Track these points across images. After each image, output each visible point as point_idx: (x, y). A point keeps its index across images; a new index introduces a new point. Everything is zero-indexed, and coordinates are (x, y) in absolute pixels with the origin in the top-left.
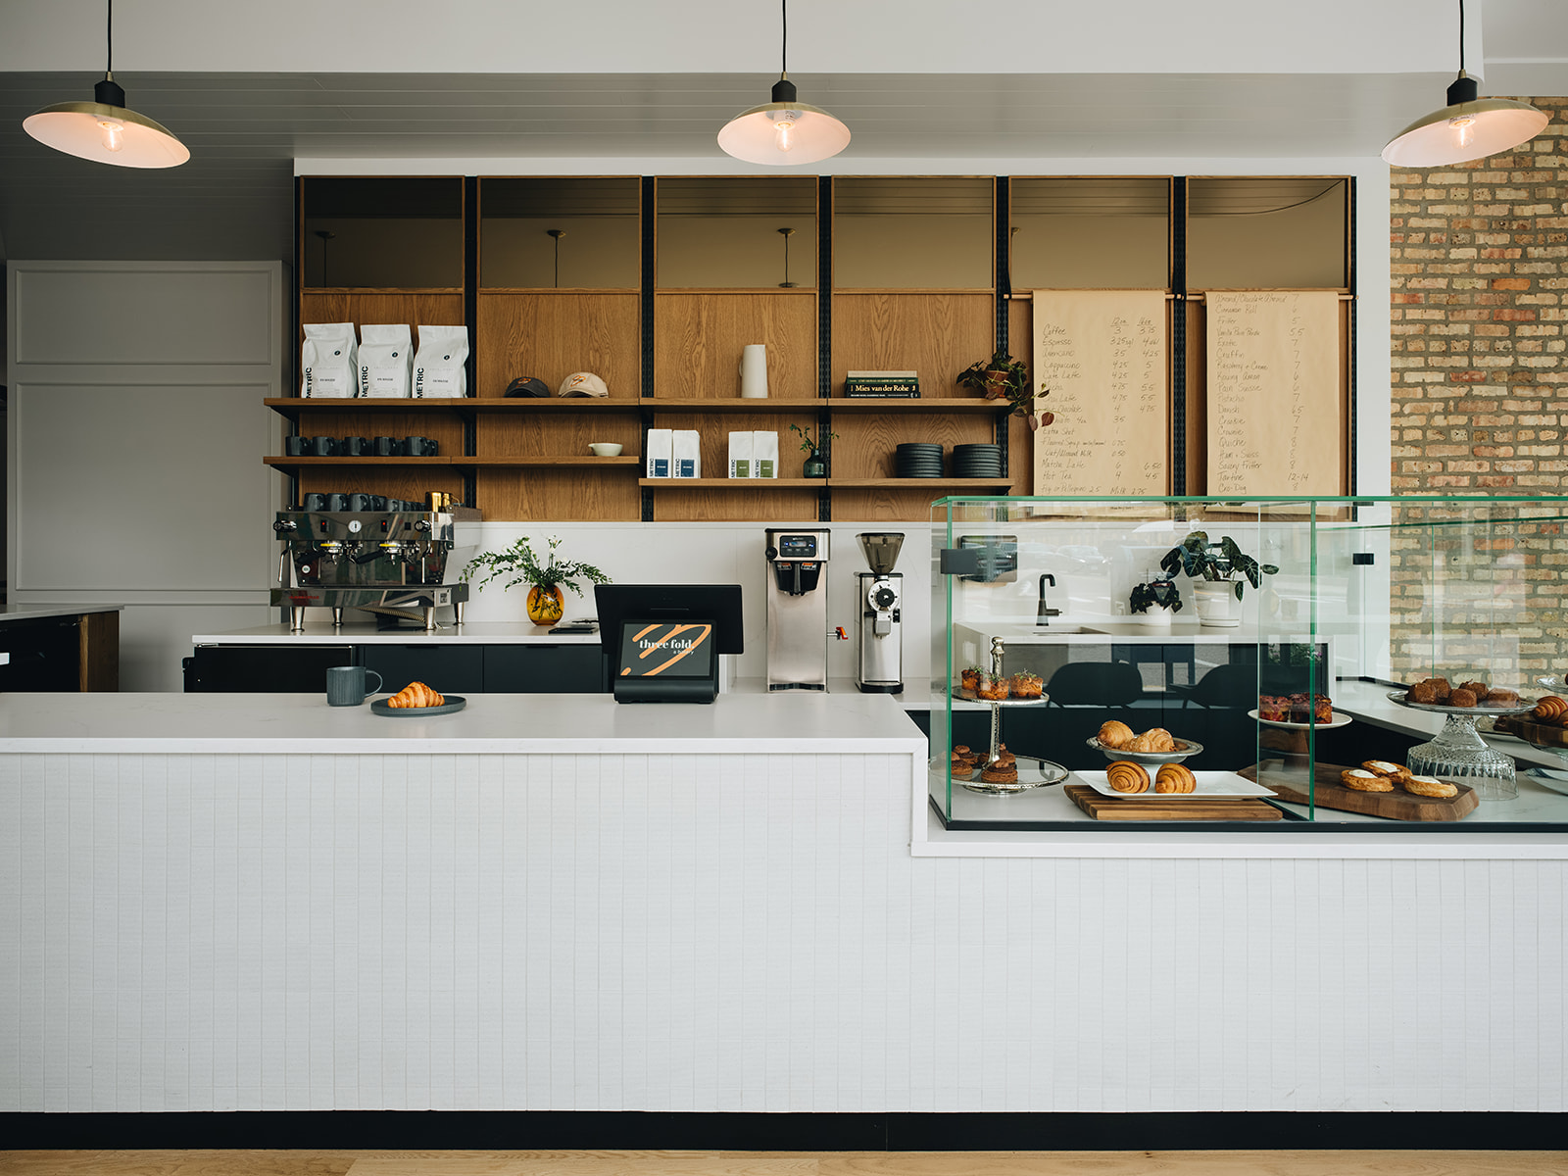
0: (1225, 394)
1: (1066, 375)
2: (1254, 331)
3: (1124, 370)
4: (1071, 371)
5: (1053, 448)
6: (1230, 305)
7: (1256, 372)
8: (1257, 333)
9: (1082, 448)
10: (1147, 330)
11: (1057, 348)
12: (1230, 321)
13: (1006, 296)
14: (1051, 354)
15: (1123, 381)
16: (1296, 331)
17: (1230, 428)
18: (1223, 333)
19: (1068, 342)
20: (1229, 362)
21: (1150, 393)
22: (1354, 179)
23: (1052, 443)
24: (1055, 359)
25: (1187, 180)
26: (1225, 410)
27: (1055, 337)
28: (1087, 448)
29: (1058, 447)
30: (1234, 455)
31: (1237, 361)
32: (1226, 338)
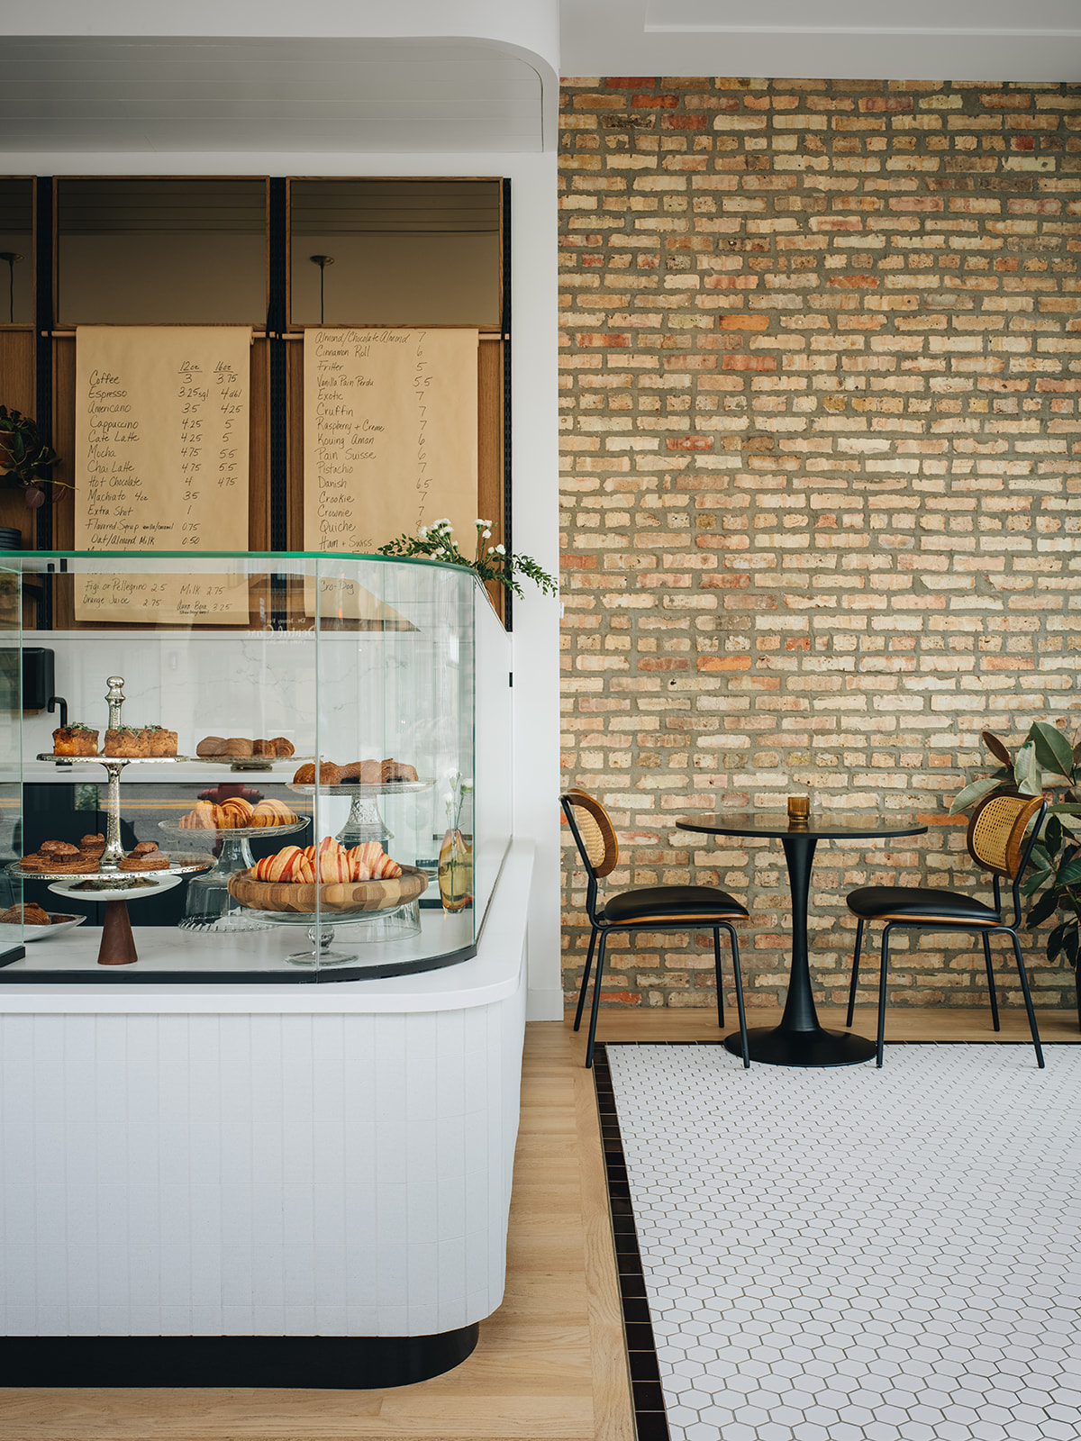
0: (328, 463)
1: (119, 438)
2: (366, 380)
3: (196, 431)
4: (127, 432)
5: (102, 533)
6: (336, 346)
7: (368, 434)
8: (369, 383)
9: (140, 533)
10: (226, 378)
11: (108, 402)
12: (335, 367)
13: (44, 334)
14: (99, 409)
15: (196, 445)
16: (422, 381)
17: (335, 507)
18: (325, 383)
19: (122, 394)
20: (332, 420)
21: (230, 461)
22: (507, 182)
23: (99, 527)
24: (105, 417)
25: (288, 182)
26: (328, 484)
27: (105, 387)
28: (148, 533)
29: (109, 532)
30: (340, 544)
31: (344, 419)
32: (329, 390)
